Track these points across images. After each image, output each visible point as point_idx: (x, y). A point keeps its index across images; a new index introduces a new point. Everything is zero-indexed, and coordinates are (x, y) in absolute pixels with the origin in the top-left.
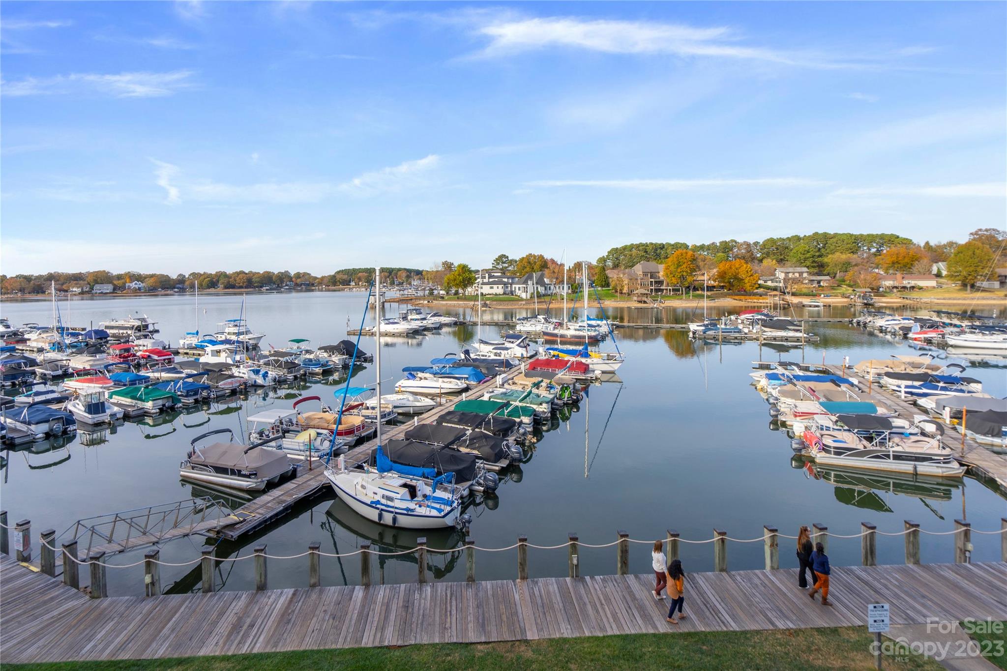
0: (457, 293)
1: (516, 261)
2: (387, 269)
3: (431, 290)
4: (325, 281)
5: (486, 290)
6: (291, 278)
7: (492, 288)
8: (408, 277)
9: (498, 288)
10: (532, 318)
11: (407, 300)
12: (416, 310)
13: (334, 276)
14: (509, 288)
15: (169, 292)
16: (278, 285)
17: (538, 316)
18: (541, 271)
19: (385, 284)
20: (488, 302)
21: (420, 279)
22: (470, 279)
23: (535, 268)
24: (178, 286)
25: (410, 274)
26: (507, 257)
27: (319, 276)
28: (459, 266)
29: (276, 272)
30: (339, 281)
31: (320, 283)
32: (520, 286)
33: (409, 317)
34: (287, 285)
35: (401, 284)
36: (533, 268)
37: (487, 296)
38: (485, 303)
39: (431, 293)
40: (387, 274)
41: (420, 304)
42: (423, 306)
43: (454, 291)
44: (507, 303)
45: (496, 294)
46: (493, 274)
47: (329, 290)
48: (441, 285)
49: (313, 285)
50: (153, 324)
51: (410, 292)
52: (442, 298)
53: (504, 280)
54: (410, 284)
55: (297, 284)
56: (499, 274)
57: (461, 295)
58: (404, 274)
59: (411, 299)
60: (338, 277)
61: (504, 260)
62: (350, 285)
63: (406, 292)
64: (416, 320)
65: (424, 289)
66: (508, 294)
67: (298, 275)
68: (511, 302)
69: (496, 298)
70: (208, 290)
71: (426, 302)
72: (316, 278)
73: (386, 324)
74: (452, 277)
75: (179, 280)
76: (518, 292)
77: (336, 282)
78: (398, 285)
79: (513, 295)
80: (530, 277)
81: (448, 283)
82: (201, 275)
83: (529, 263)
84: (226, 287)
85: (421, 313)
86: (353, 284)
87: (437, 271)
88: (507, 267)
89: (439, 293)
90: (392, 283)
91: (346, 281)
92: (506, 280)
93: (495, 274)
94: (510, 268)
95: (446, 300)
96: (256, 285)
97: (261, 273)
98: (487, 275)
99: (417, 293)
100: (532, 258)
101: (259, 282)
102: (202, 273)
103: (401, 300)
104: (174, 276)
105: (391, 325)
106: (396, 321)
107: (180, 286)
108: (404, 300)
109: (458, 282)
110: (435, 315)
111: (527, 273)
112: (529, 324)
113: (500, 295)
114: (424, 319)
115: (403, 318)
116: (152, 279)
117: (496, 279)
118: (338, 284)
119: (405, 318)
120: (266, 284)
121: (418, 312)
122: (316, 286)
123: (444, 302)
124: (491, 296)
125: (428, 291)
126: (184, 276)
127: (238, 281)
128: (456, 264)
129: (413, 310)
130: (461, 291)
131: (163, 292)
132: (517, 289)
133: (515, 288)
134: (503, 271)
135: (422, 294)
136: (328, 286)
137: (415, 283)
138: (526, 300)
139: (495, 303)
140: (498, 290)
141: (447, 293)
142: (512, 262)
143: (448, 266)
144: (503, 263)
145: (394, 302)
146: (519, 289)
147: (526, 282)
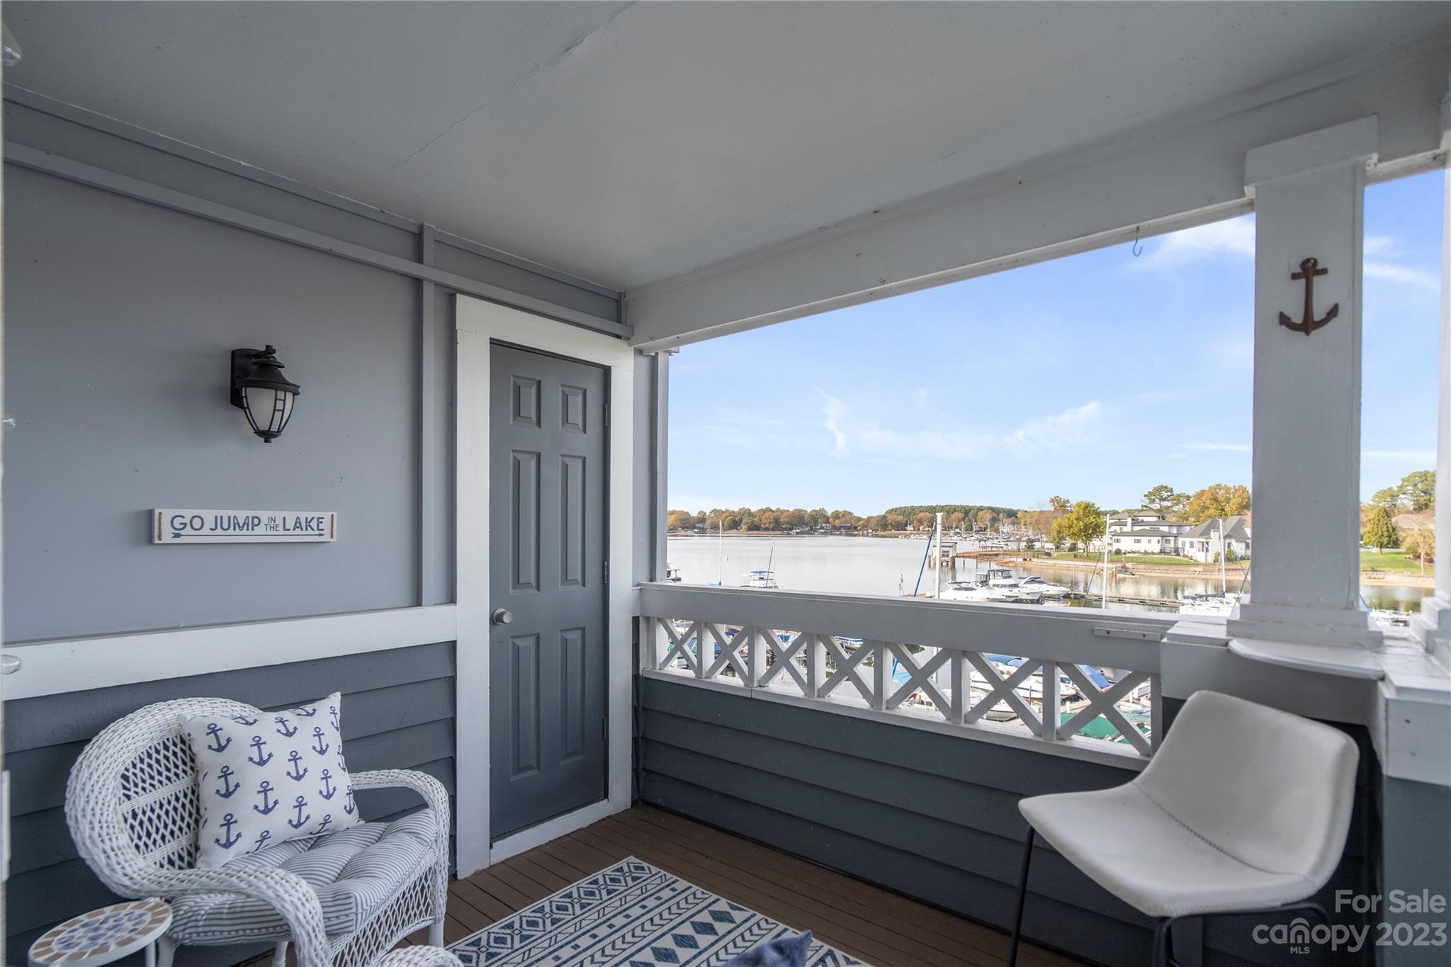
0: (1073, 548)
1: (1188, 498)
2: (963, 507)
3: (1030, 542)
4: (873, 523)
5: (1127, 544)
6: (828, 518)
7: (1138, 541)
8: (995, 520)
9: (1149, 541)
10: (1214, 596)
11: (990, 555)
12: (1002, 571)
13: (885, 517)
14: (1172, 542)
15: (689, 533)
16: (811, 527)
17: (1226, 594)
18: (1239, 514)
19: (958, 530)
20: (1129, 565)
21: (1013, 524)
22: (1097, 526)
23: (1227, 508)
24: (698, 525)
25: (998, 515)
26: (1171, 490)
27: (865, 516)
28: (1079, 505)
29: (809, 511)
30: (891, 524)
31: (865, 527)
32: (1195, 540)
33: (991, 582)
34: (822, 528)
35: (983, 530)
36: (1223, 510)
37: (1128, 555)
38: (1124, 567)
39: (1030, 547)
40: (961, 515)
41: (1010, 562)
42: (1015, 567)
43: (1068, 545)
44: (1165, 567)
45: (1146, 553)
46: (1141, 518)
47: (877, 536)
48: (1048, 534)
49: (855, 528)
50: (676, 570)
51: (995, 543)
52: (1049, 554)
53: (1162, 528)
54: (997, 531)
55: (834, 526)
56: (1154, 519)
57: (1082, 551)
58: (988, 516)
59: (997, 555)
60: (890, 518)
61: (1165, 494)
62: (906, 530)
63: (989, 543)
64: (1005, 586)
65: (1019, 540)
66: (1169, 553)
67: (837, 515)
68: (1174, 567)
69: (1145, 559)
70: (730, 531)
71: (1020, 560)
72: (859, 519)
73: (956, 589)
74: (1065, 522)
75: (699, 518)
76: (1189, 551)
77: (887, 525)
78: (977, 532)
79: (1178, 554)
80: (1214, 526)
81: (1059, 532)
82: (723, 512)
83: (1216, 500)
84: (750, 529)
85: (1010, 577)
86: (910, 528)
87: (1042, 512)
88: (1172, 507)
89: (1043, 547)
90: (969, 529)
91: (901, 524)
92: (1165, 529)
93: (1146, 519)
94: (1176, 509)
95: (1055, 559)
96: (784, 526)
97: (791, 510)
98: (1129, 521)
99: (1007, 545)
100: (1222, 492)
101: (788, 523)
102: (724, 510)
103: (980, 555)
104: (694, 514)
105: (963, 592)
106: (970, 586)
107: (700, 525)
108: (986, 555)
109: (1075, 530)
110: (1033, 581)
111: (1210, 517)
112: (1206, 605)
113: (1153, 553)
114: (1016, 586)
115: (982, 582)
116: (673, 516)
117: (1147, 528)
118: (890, 527)
119: (984, 583)
120: (796, 526)
121: (1005, 574)
122: (860, 530)
123: (1051, 562)
124: (1136, 555)
125: (1025, 543)
126: (705, 513)
127: (764, 521)
128: (1073, 501)
129: (998, 571)
130: (1080, 545)
131: (683, 532)
132: (1188, 545)
133: (1184, 543)
134: (1162, 515)
135: (1015, 548)
136: (876, 530)
137: (1006, 528)
138: (1206, 564)
139: (1142, 566)
140: (1152, 545)
141: (1058, 548)
142: (1178, 499)
143: (1061, 506)
144: (1162, 499)
145: (970, 557)
146: (1192, 545)
147: (1205, 533)
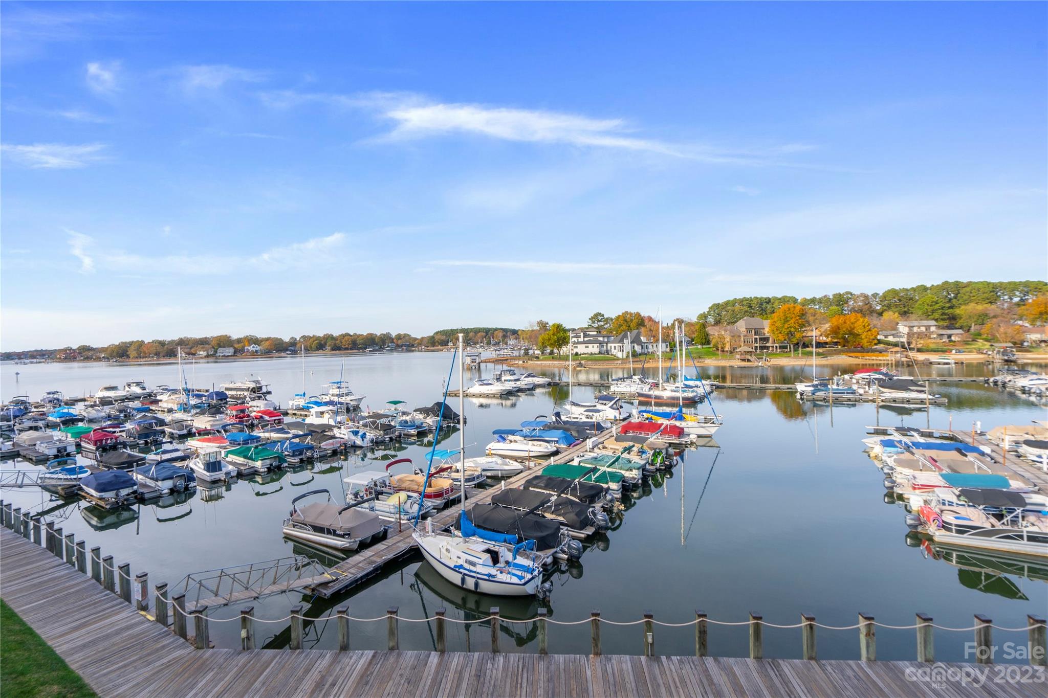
0: (552, 353)
1: (612, 320)
2: (484, 329)
3: (527, 350)
4: (425, 342)
5: (581, 349)
6: (393, 339)
7: (587, 347)
8: (505, 337)
9: (593, 347)
10: (627, 378)
11: (502, 360)
12: (510, 371)
13: (433, 337)
14: (605, 347)
15: (283, 354)
16: (381, 346)
17: (633, 377)
18: (637, 329)
19: (482, 344)
20: (583, 362)
21: (516, 339)
22: (565, 338)
23: (631, 326)
24: (290, 348)
25: (507, 333)
26: (603, 315)
27: (419, 337)
28: (554, 325)
29: (378, 334)
30: (438, 342)
31: (420, 344)
32: (616, 345)
33: (503, 378)
34: (388, 347)
35: (497, 344)
36: (629, 326)
37: (582, 356)
38: (580, 363)
39: (526, 353)
40: (484, 334)
41: (515, 364)
42: (518, 366)
43: (549, 351)
44: (602, 362)
45: (592, 354)
46: (588, 333)
47: (428, 351)
48: (537, 345)
49: (413, 346)
50: (266, 386)
51: (506, 352)
52: (537, 358)
53: (600, 339)
54: (506, 344)
55: (398, 345)
56: (595, 333)
57: (556, 355)
58: (501, 334)
59: (507, 360)
60: (437, 337)
61: (600, 318)
62: (448, 345)
63: (501, 352)
64: (512, 380)
65: (520, 349)
66: (603, 354)
67: (399, 337)
68: (607, 362)
69: (591, 358)
70: (317, 352)
71: (521, 362)
72: (416, 339)
73: (480, 385)
74: (546, 337)
75: (291, 343)
76: (614, 352)
77: (435, 343)
78: (494, 345)
79: (608, 354)
80: (625, 336)
81: (543, 343)
82: (311, 338)
83: (626, 320)
84: (333, 349)
85: (515, 374)
86: (451, 344)
87: (533, 331)
88: (604, 325)
89: (534, 353)
90: (489, 343)
91: (444, 341)
92: (601, 339)
93: (591, 333)
94: (606, 326)
95: (542, 360)
96: (360, 346)
97: (365, 334)
98: (582, 334)
99: (513, 353)
100: (629, 316)
101: (362, 344)
102: (311, 336)
103: (496, 360)
104: (286, 339)
105: (485, 386)
106: (490, 382)
107: (292, 348)
108: (500, 360)
109: (552, 341)
110: (529, 376)
111: (623, 331)
112: (624, 384)
113: (595, 354)
114: (518, 380)
115: (497, 379)
116: (268, 342)
117: (592, 338)
118: (437, 344)
119: (499, 379)
120: (369, 345)
121: (511, 373)
122: (416, 347)
123: (539, 363)
124: (586, 356)
125: (523, 351)
126: (296, 339)
127: (344, 343)
128: (551, 324)
129: (507, 371)
130: (556, 351)
131: (277, 355)
132: (613, 348)
133: (611, 347)
134: (599, 330)
135: (518, 354)
136: (428, 347)
137: (512, 342)
138: (623, 359)
139: (590, 362)
140: (594, 349)
141: (543, 353)
142: (607, 320)
143: (543, 326)
144: (599, 321)
145: (490, 362)
146: (615, 347)
147: (621, 341)
